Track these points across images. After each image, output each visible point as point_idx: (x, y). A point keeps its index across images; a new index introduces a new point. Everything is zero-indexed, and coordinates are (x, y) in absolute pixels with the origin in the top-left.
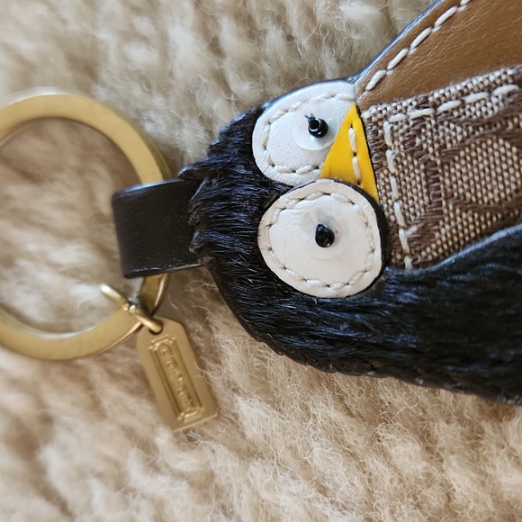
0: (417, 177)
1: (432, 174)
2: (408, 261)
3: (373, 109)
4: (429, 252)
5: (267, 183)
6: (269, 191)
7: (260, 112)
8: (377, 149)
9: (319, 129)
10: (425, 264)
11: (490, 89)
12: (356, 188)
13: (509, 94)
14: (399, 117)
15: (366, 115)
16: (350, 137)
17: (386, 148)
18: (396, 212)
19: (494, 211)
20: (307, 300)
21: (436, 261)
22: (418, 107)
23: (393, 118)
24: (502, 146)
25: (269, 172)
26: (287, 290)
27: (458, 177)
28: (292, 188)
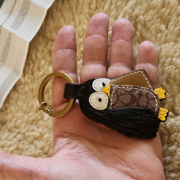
0: (116, 96)
1: (118, 96)
2: (111, 108)
3: (113, 85)
4: (114, 107)
5: (93, 90)
6: (94, 91)
7: (95, 79)
8: (111, 90)
9: (104, 85)
10: (113, 109)
11: (130, 87)
12: (107, 95)
13: (132, 89)
14: (116, 87)
15: (111, 85)
16: (108, 87)
17: (113, 90)
18: (111, 100)
19: (125, 104)
20: (94, 109)
21: (115, 109)
22: (119, 86)
23: (115, 87)
24: (129, 96)
25: (94, 88)
26: (91, 107)
27: (122, 98)
28: (97, 92)
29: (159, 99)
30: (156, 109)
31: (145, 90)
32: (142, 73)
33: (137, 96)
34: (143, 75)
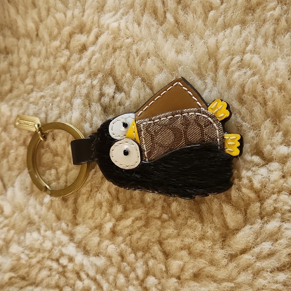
0: (149, 138)
1: (152, 138)
2: (147, 160)
3: (139, 121)
4: (152, 157)
6: (114, 141)
7: (111, 121)
8: (139, 131)
9: (125, 125)
10: (151, 160)
11: (166, 117)
12: (134, 141)
13: (171, 118)
15: (137, 122)
16: (133, 127)
17: (142, 131)
18: (144, 147)
19: (168, 147)
20: (122, 170)
21: (154, 159)
22: (150, 121)
23: (144, 123)
24: (169, 131)
25: (113, 136)
26: (117, 168)
27: (159, 138)
28: (119, 140)
29: (220, 120)
30: (218, 140)
31: (191, 113)
32: (181, 85)
33: (182, 128)
34: (184, 88)
